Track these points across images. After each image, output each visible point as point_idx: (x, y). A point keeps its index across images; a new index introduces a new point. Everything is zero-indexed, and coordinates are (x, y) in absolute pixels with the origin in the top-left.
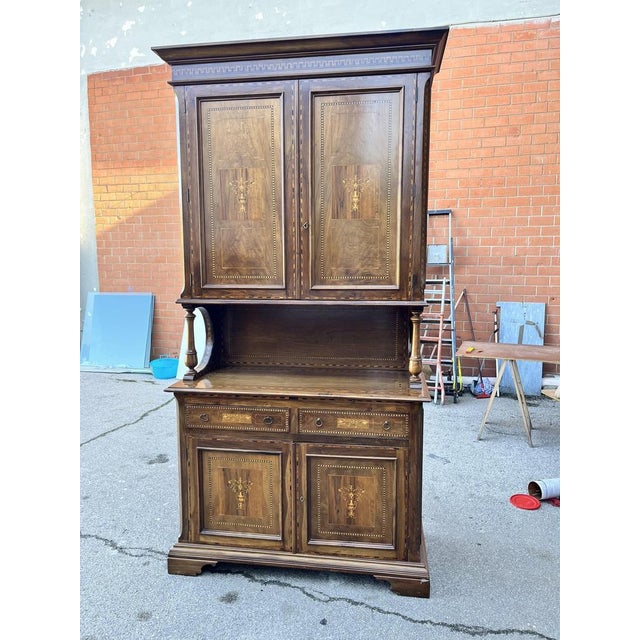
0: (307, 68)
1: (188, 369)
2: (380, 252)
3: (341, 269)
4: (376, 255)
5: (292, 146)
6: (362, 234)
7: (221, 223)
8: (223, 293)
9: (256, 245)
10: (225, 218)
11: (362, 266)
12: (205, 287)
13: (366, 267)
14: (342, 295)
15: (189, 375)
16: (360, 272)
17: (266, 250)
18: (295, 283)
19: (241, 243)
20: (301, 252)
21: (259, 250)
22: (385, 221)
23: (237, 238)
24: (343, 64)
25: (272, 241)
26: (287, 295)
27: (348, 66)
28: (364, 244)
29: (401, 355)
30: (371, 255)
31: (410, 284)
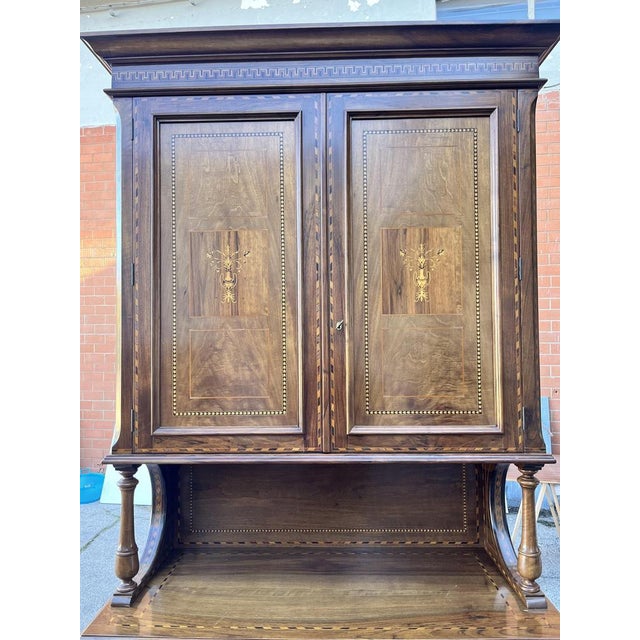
0: (340, 75)
1: (122, 582)
2: (467, 369)
3: (401, 398)
4: (459, 373)
5: (315, 197)
6: (435, 341)
7: (189, 321)
8: (191, 444)
9: (252, 357)
10: (198, 312)
11: (437, 392)
12: (159, 432)
13: (442, 394)
14: (403, 443)
15: (122, 594)
16: (433, 404)
17: (269, 367)
18: (321, 423)
19: (226, 354)
20: (330, 369)
21: (257, 366)
22: (472, 319)
23: (218, 346)
24: (398, 70)
25: (281, 351)
26: (307, 444)
27: (406, 75)
28: (438, 356)
29: (471, 523)
30: (452, 374)
31: (521, 423)
